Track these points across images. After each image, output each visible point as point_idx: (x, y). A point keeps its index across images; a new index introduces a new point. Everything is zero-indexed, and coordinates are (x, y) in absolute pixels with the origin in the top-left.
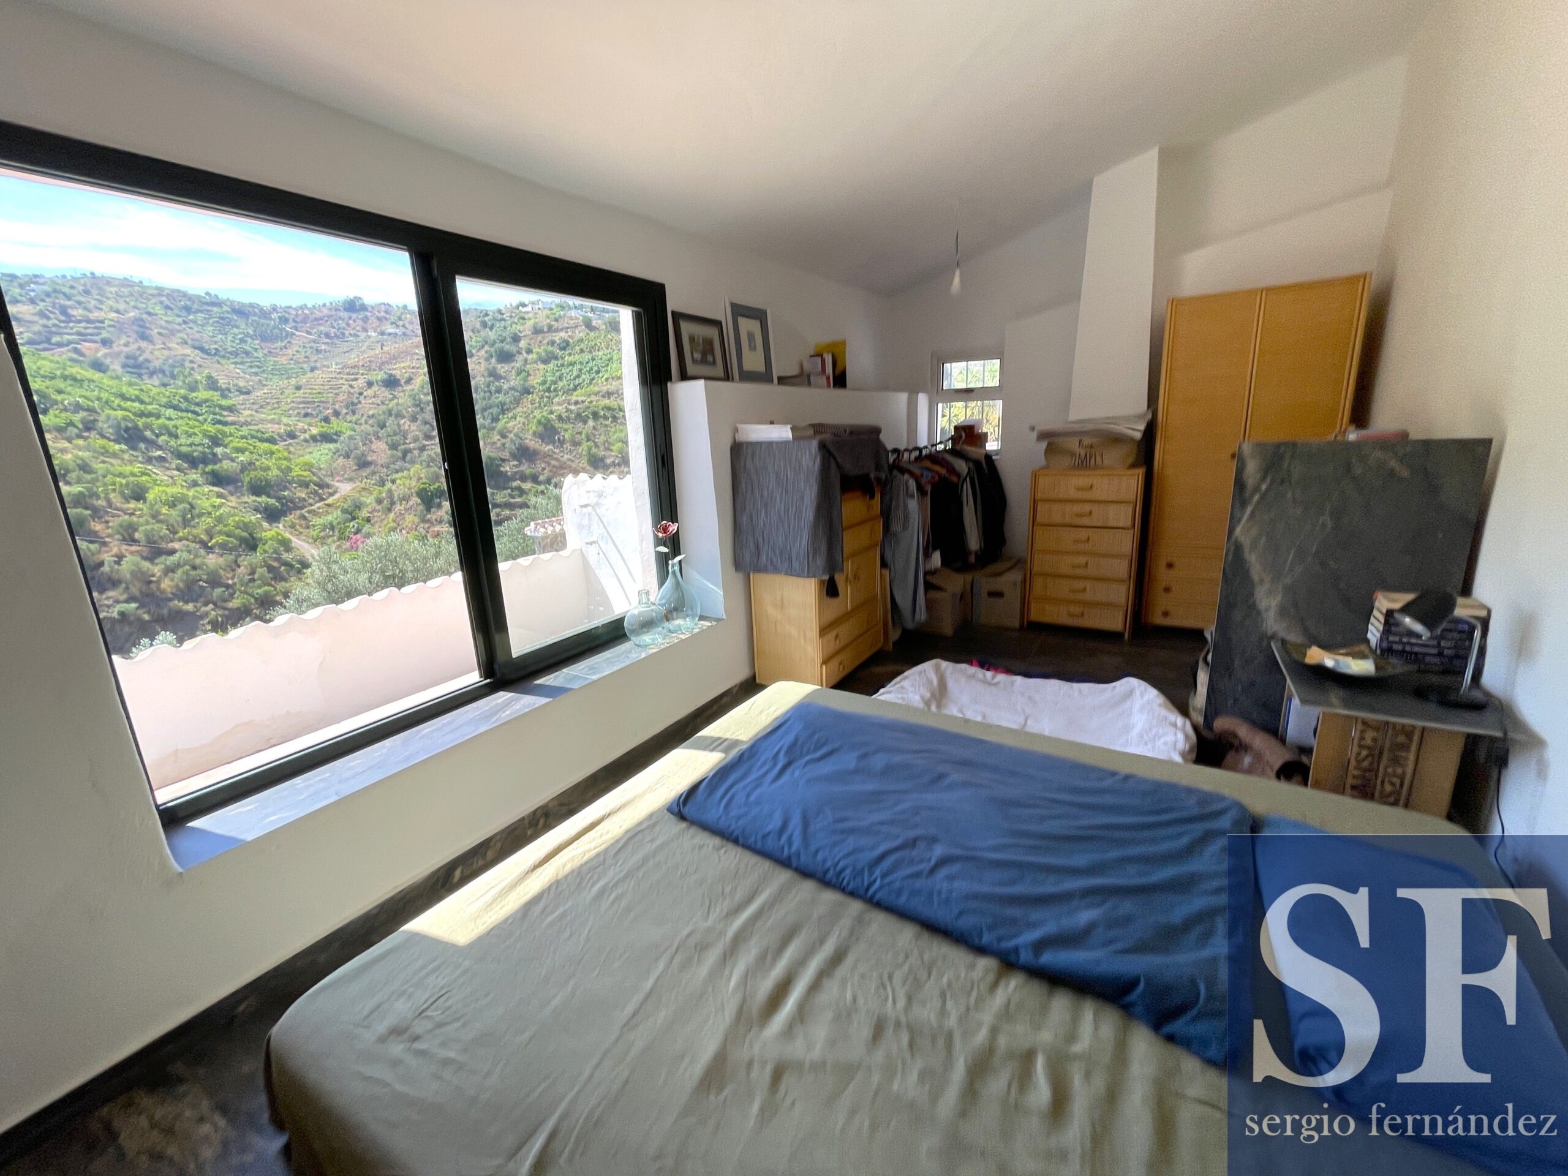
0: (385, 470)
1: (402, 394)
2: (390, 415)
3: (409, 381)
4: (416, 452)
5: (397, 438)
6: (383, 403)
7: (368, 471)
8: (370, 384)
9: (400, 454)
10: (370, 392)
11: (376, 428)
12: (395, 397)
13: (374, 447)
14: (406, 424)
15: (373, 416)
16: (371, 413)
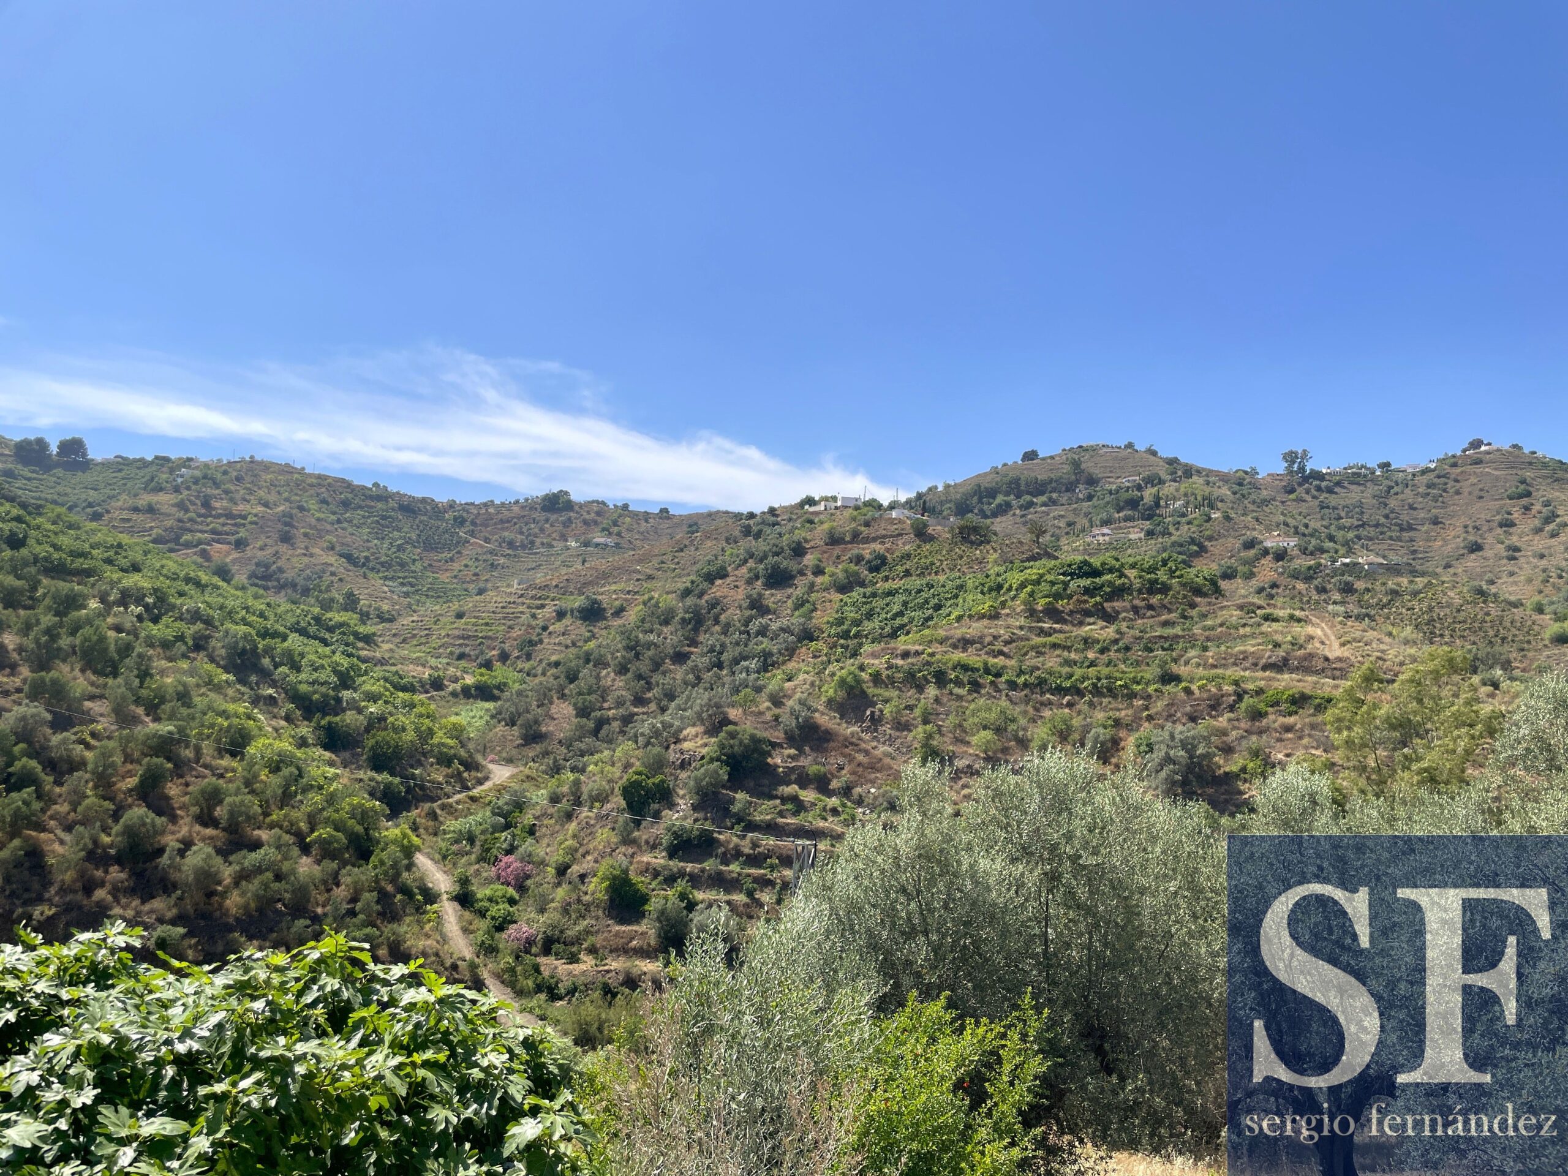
0: (564, 750)
1: (604, 632)
2: (588, 661)
3: (619, 612)
4: (616, 725)
5: (593, 698)
6: (574, 644)
7: (538, 748)
8: (561, 615)
9: (591, 725)
10: (558, 627)
11: (562, 680)
12: (594, 636)
13: (554, 710)
14: (608, 676)
15: (557, 664)
16: (554, 658)
